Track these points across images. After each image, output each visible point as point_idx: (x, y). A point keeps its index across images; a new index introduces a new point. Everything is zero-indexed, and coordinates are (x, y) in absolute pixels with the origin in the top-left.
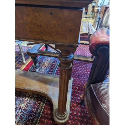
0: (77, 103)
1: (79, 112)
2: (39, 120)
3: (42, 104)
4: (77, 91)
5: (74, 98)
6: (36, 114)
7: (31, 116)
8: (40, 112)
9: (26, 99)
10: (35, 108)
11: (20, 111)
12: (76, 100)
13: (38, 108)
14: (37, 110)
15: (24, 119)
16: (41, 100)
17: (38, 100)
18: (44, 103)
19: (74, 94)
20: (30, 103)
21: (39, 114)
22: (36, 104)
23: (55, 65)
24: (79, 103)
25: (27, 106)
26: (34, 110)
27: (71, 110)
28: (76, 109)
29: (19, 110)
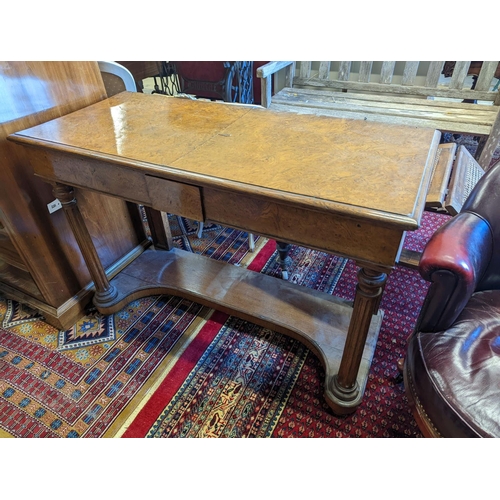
0: (385, 377)
1: (388, 398)
2: (290, 391)
3: (297, 359)
4: (393, 349)
5: (379, 363)
6: (283, 377)
7: (273, 379)
8: (293, 376)
9: (261, 342)
10: (281, 365)
11: (249, 364)
12: (385, 369)
13: (288, 368)
14: (287, 371)
15: (258, 383)
16: (295, 352)
17: (287, 351)
18: (302, 358)
19: (381, 354)
20: (269, 353)
21: (292, 379)
22: (283, 358)
23: (334, 264)
24: (391, 379)
25: (263, 356)
26: (278, 368)
27: (367, 388)
28: (383, 390)
29: (247, 360)
